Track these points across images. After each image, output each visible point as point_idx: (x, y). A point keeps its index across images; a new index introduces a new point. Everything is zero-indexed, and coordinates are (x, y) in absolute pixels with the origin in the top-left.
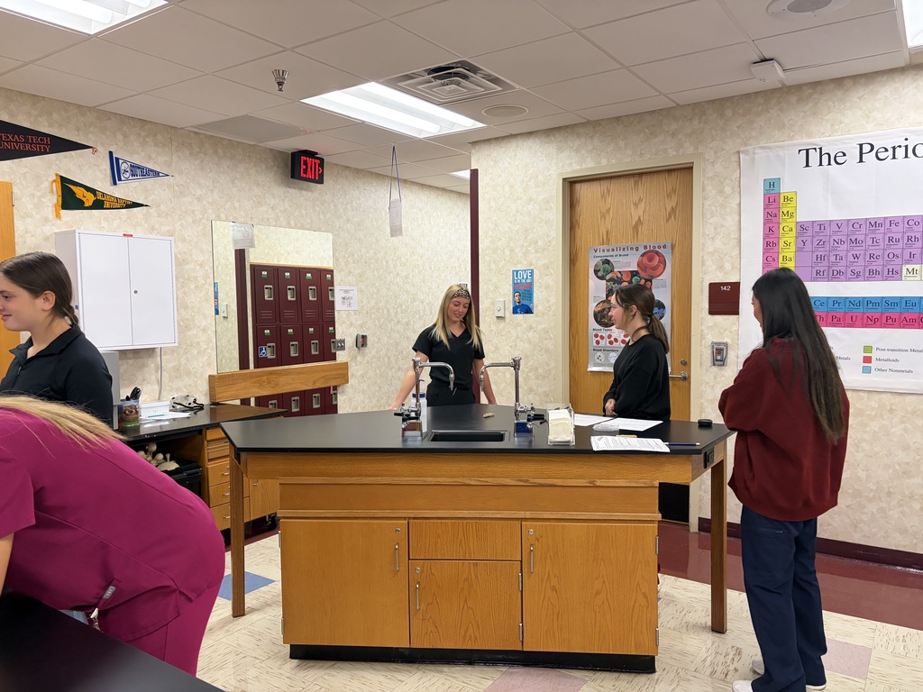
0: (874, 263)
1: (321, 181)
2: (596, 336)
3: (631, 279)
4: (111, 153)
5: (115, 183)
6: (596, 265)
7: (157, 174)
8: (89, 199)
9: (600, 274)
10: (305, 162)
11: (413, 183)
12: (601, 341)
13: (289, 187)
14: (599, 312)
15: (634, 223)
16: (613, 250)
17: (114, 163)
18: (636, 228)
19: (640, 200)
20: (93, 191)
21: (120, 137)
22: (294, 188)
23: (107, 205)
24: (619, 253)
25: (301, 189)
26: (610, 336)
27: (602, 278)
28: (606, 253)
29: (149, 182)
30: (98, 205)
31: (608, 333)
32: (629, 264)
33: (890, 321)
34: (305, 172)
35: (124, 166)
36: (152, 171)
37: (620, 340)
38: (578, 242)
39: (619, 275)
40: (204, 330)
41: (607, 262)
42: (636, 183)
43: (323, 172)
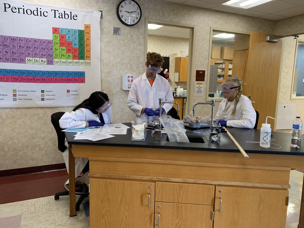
0: (14, 56)
33: (22, 80)
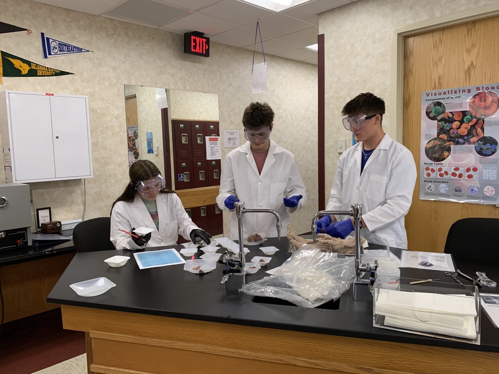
1: (207, 54)
2: (427, 169)
3: (463, 118)
4: (43, 34)
5: (46, 57)
6: (428, 108)
7: (80, 50)
8: (25, 69)
9: (431, 115)
10: (195, 41)
11: (279, 57)
12: (431, 173)
13: (185, 60)
14: (431, 148)
15: (466, 67)
16: (445, 93)
17: (46, 42)
18: (468, 72)
19: (473, 46)
20: (29, 63)
21: (49, 22)
22: (189, 61)
23: (39, 73)
24: (450, 95)
25: (195, 62)
26: (440, 170)
27: (433, 118)
28: (438, 97)
29: (74, 56)
30: (33, 73)
31: (439, 167)
32: (461, 105)
34: (195, 47)
35: (53, 45)
36: (76, 48)
37: (450, 173)
38: (411, 87)
39: (451, 115)
40: (120, 165)
41: (439, 104)
42: (469, 31)
43: (209, 48)
